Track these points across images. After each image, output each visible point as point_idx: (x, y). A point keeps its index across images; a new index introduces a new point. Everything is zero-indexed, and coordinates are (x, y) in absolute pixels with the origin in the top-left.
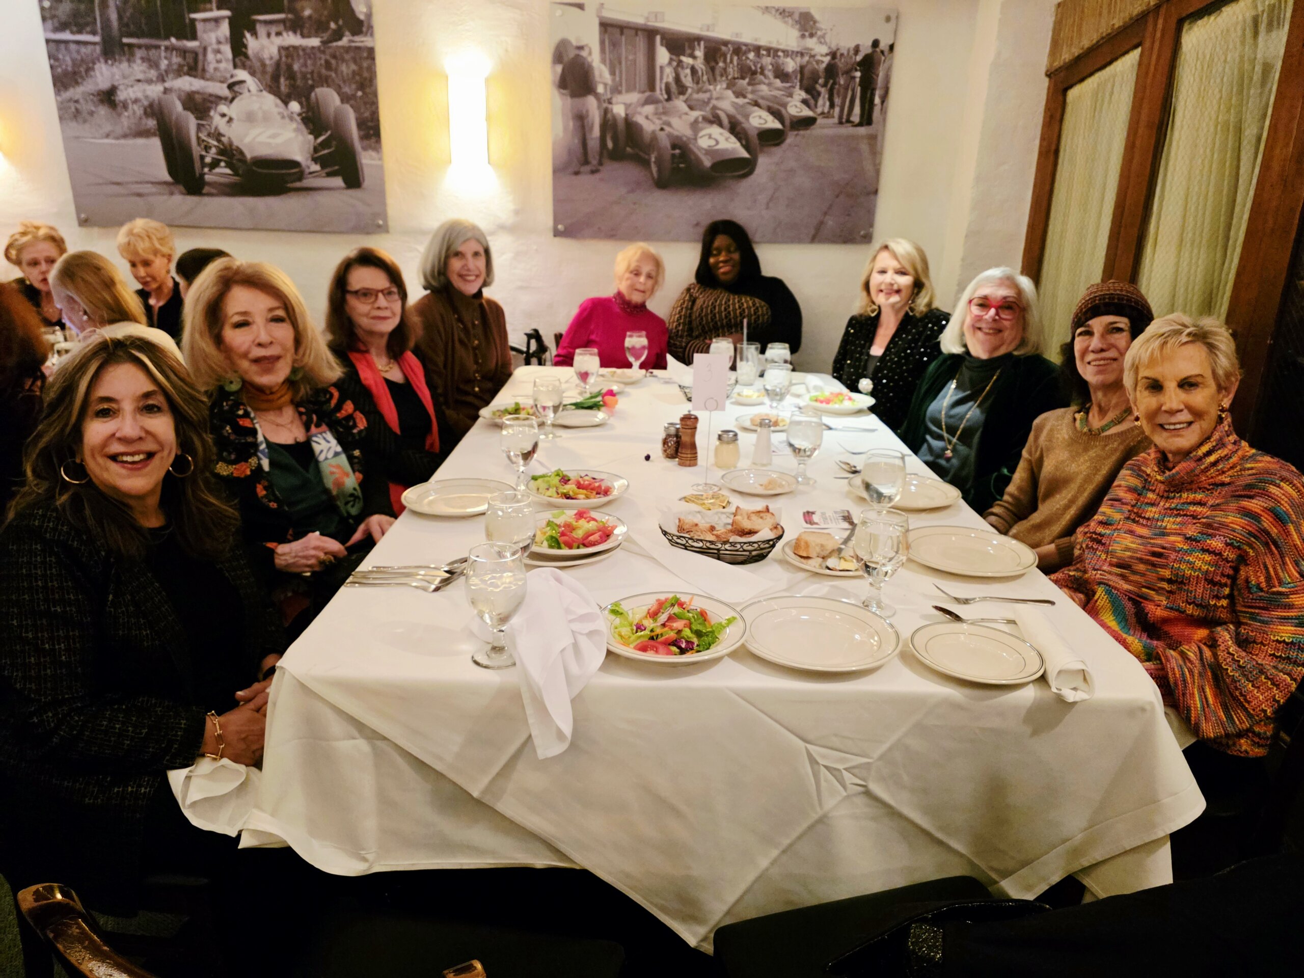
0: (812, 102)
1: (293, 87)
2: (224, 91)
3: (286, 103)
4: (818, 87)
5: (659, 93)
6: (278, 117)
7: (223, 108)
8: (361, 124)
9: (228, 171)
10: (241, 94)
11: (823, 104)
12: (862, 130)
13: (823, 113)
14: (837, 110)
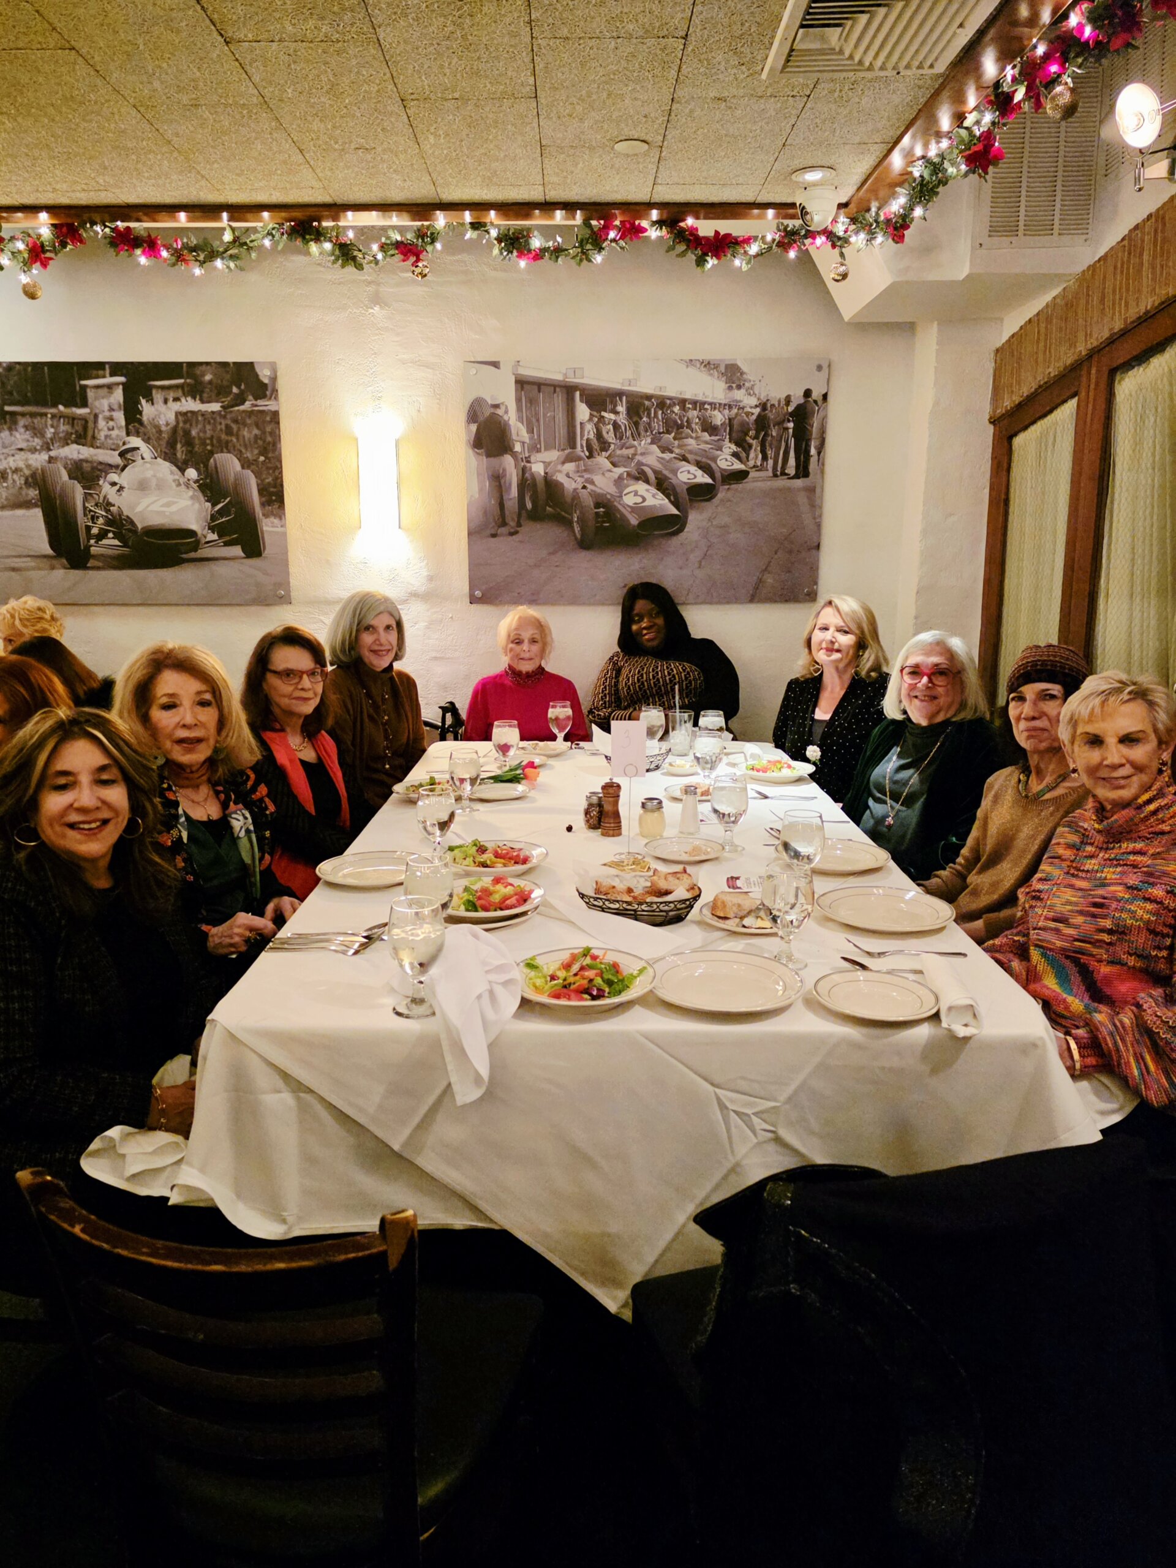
0: (743, 455)
1: (190, 452)
2: (114, 458)
3: (182, 471)
4: (748, 438)
5: (580, 450)
6: (174, 485)
7: (113, 477)
8: (262, 491)
9: (116, 542)
10: (134, 461)
11: (755, 457)
12: (799, 483)
13: (754, 466)
14: (771, 462)
